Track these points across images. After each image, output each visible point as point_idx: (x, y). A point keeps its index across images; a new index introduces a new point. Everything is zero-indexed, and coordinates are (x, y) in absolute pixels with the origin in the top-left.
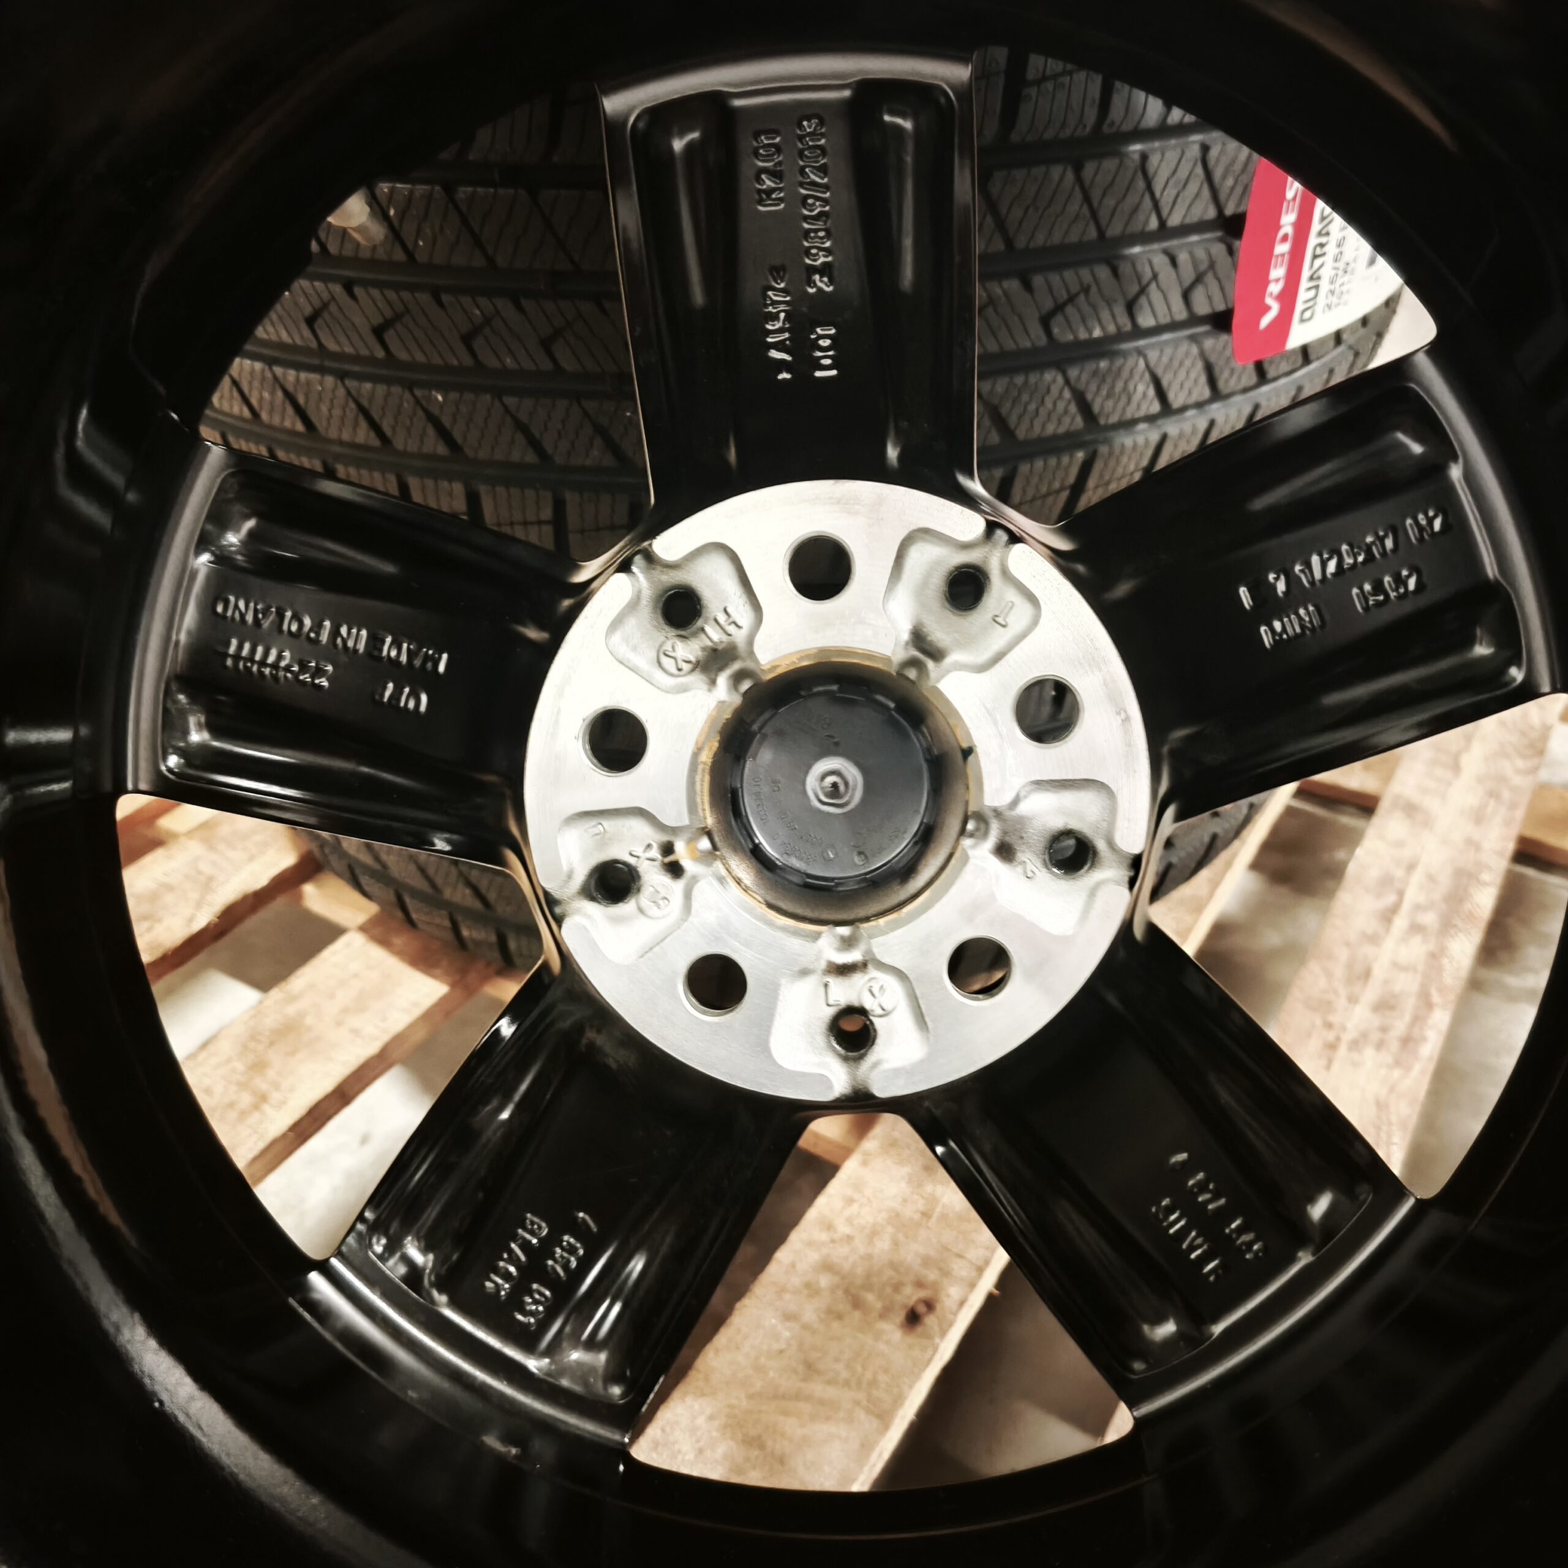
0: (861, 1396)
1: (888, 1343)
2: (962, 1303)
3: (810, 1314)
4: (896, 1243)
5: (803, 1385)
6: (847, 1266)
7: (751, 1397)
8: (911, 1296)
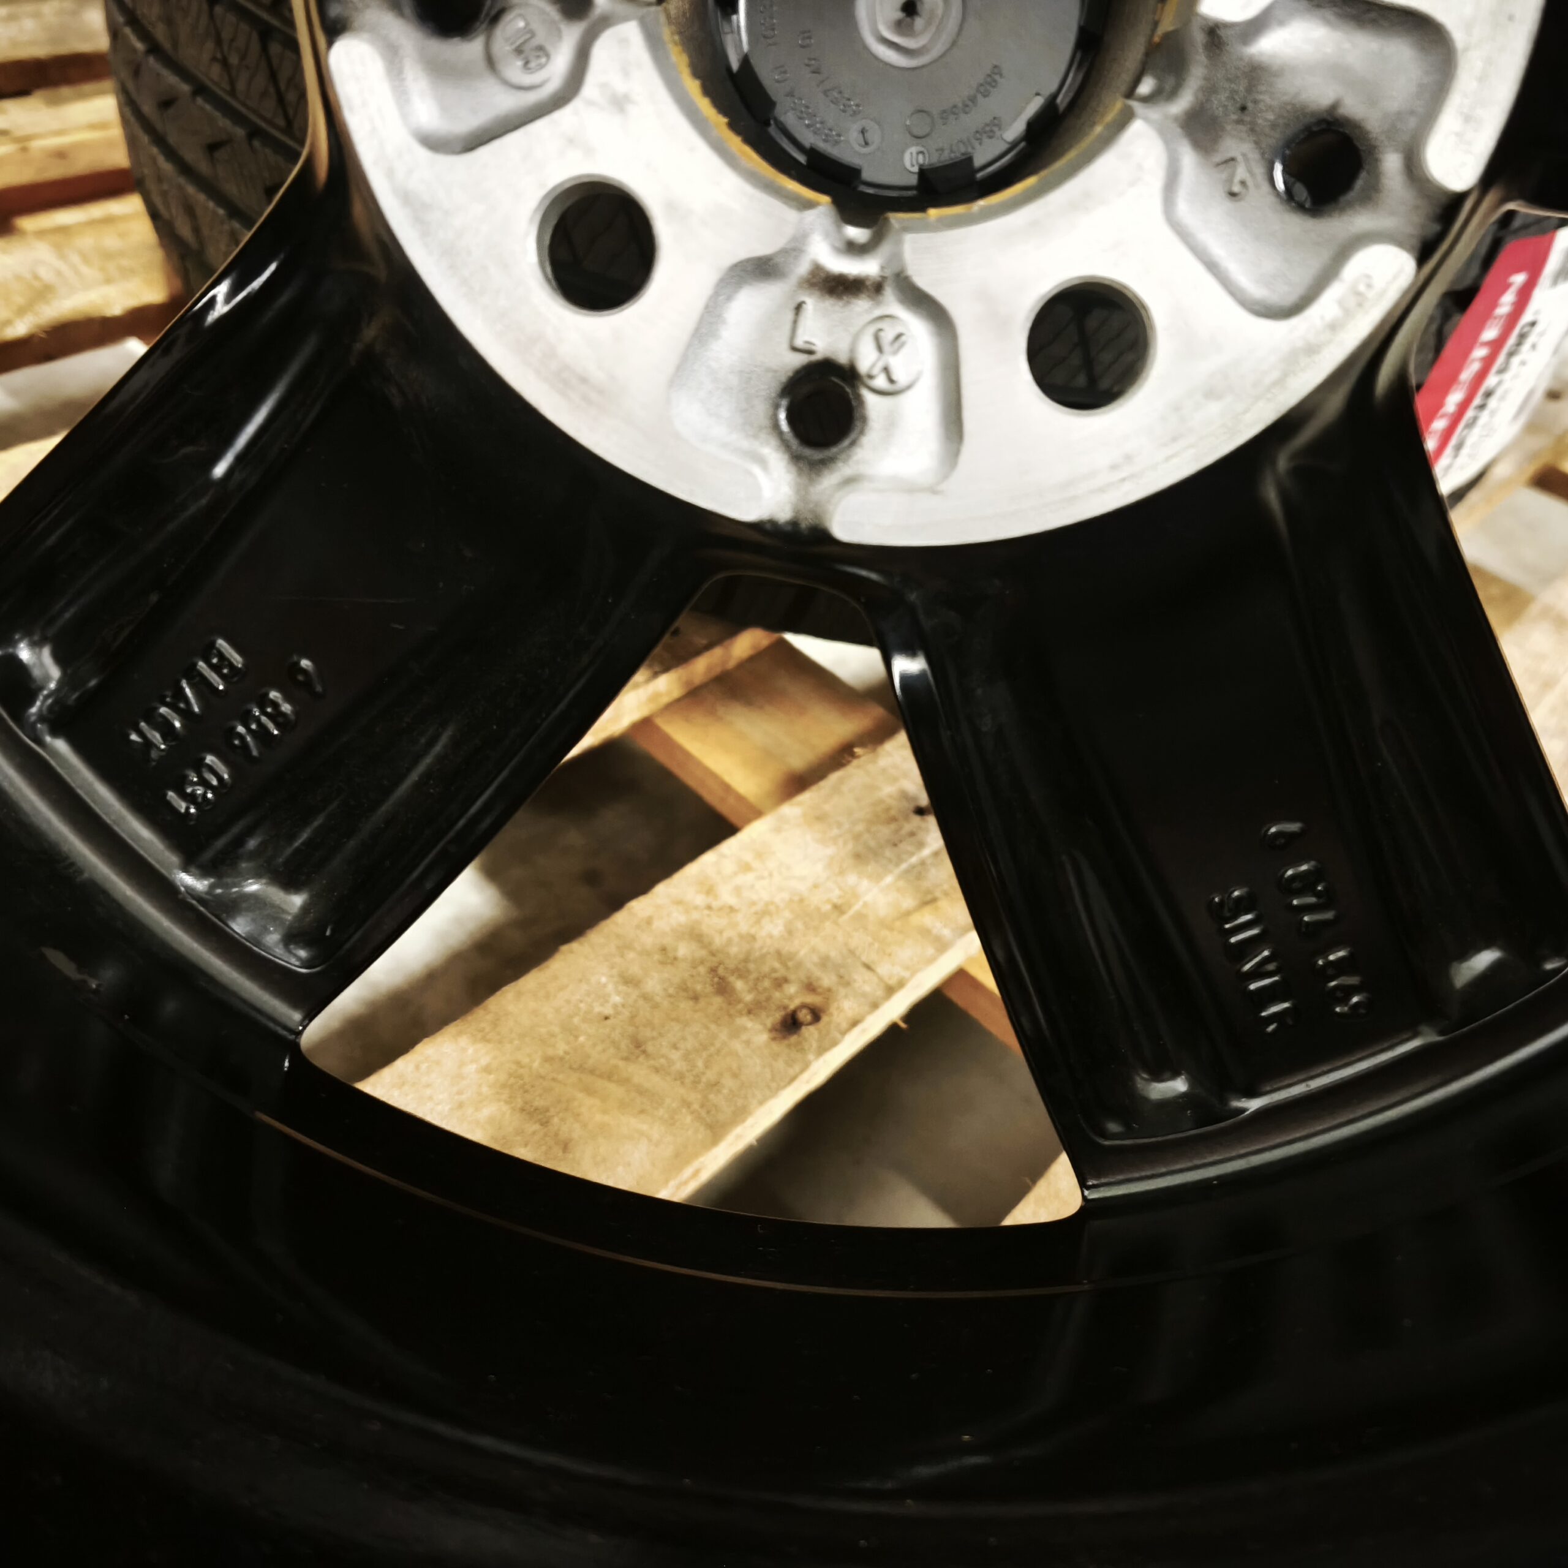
0: (694, 1097)
1: (748, 1043)
2: (854, 1023)
3: (653, 984)
4: (790, 932)
5: (621, 1064)
6: (718, 941)
7: (548, 1059)
8: (793, 996)
